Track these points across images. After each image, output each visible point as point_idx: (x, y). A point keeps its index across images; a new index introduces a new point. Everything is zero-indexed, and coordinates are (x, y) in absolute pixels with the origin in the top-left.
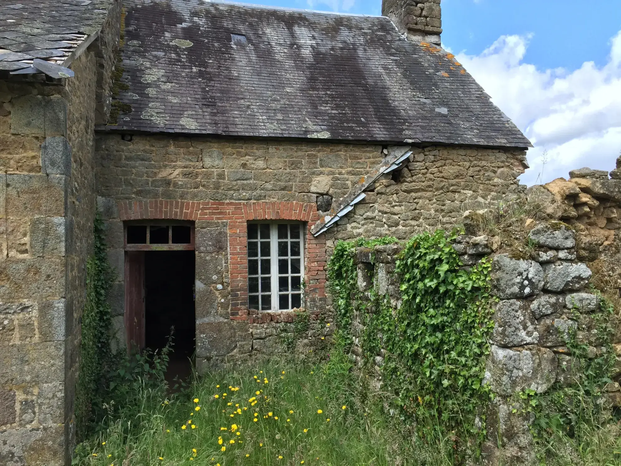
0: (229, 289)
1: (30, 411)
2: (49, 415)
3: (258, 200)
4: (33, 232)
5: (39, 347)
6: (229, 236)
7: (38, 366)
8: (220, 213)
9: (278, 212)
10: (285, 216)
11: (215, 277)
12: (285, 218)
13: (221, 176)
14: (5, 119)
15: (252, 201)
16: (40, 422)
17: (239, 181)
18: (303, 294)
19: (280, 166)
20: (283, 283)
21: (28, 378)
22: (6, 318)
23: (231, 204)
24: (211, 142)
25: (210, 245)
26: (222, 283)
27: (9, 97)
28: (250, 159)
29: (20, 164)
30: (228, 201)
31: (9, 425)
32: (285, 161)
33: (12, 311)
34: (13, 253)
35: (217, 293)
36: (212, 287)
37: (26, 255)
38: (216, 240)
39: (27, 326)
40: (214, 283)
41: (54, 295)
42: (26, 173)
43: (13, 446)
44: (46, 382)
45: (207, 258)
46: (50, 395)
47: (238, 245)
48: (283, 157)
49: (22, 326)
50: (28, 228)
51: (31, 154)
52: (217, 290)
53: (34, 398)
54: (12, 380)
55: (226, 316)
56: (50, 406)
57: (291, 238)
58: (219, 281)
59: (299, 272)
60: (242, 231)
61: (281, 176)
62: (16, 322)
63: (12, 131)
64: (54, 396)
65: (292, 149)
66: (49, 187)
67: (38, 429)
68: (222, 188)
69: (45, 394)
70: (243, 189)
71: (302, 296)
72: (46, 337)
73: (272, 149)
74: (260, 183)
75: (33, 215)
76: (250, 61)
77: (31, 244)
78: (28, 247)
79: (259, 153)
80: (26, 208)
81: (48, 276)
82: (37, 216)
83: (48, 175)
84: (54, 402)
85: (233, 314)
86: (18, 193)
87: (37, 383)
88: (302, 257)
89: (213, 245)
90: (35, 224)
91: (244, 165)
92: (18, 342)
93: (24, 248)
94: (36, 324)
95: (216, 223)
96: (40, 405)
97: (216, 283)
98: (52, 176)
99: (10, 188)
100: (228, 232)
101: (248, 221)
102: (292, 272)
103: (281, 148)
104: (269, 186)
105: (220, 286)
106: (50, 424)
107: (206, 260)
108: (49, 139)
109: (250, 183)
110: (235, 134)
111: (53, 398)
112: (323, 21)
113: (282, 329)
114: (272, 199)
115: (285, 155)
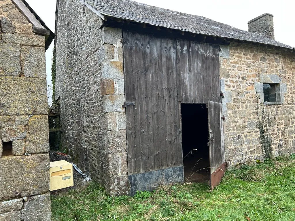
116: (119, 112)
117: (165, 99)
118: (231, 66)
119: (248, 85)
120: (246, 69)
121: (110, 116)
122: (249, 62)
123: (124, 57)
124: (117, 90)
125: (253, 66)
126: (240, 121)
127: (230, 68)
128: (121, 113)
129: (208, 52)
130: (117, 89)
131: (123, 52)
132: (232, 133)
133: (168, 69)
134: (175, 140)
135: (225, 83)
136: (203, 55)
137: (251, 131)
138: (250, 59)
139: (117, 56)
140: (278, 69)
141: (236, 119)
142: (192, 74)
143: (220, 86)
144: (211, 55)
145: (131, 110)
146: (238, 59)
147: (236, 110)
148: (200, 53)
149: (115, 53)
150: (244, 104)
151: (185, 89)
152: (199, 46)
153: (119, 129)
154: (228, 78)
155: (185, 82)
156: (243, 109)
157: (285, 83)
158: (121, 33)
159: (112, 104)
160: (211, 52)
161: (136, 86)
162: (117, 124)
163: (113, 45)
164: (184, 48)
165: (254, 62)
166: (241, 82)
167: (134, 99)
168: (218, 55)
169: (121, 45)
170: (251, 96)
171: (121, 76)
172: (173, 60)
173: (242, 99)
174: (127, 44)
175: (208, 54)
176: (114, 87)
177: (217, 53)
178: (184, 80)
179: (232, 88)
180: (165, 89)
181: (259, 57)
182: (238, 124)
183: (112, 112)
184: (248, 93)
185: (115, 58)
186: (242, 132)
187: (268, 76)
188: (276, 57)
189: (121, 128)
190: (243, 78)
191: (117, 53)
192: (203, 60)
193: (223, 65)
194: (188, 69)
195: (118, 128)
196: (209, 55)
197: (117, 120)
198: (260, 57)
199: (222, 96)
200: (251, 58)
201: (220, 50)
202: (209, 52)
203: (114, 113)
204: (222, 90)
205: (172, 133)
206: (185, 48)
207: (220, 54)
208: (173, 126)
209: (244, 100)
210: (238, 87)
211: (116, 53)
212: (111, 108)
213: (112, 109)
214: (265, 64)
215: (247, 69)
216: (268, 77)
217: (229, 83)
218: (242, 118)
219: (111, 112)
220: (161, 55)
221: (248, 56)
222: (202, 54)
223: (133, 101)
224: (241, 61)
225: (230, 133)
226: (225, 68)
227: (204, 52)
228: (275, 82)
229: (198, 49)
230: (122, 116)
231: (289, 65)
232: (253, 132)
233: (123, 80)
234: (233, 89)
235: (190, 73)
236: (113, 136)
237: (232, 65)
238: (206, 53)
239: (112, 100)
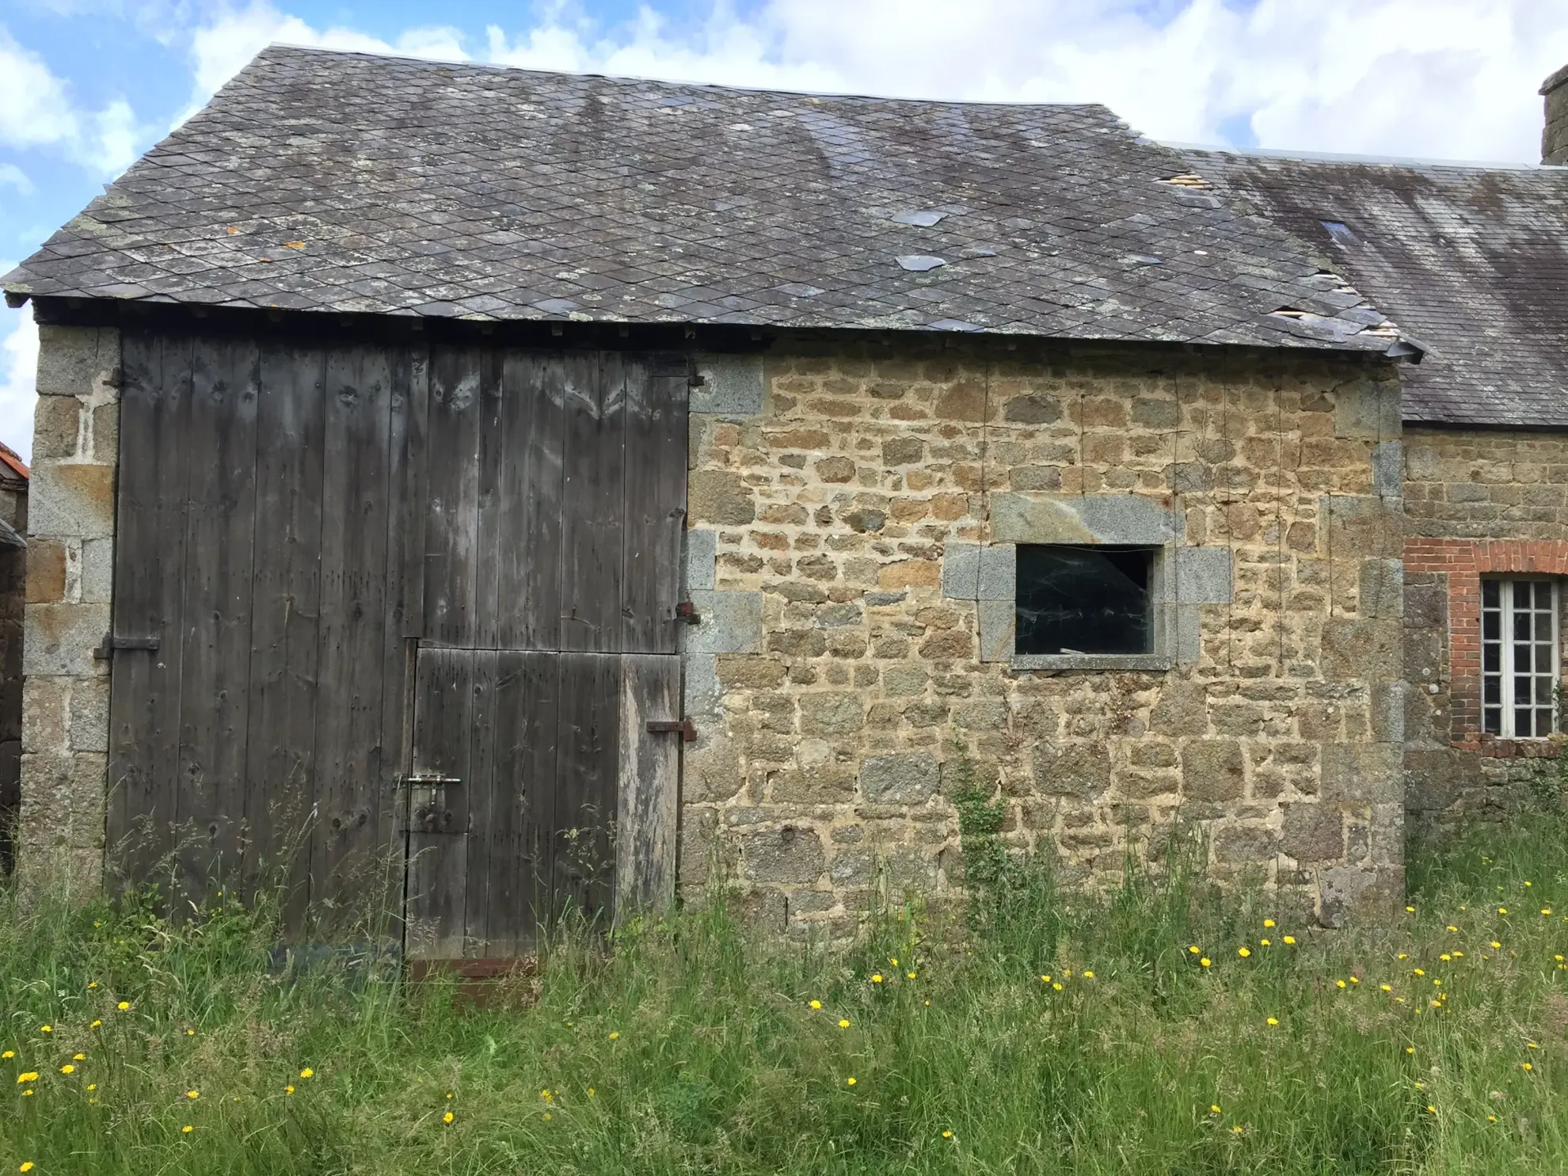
0: (1449, 692)
1: (1361, 842)
2: (1385, 851)
3: (1497, 537)
4: (1362, 580)
5: (1371, 749)
6: (1451, 600)
7: (1370, 778)
8: (1436, 559)
9: (1531, 559)
10: (1544, 567)
11: (1426, 671)
12: (1544, 570)
13: (1436, 493)
14: (1329, 415)
15: (1488, 539)
16: (1374, 860)
17: (1466, 503)
18: (1557, 710)
19: (1536, 478)
20: (1522, 687)
21: (1358, 794)
22: (1331, 704)
23: (1454, 543)
24: (1422, 434)
25: (1419, 615)
26: (1438, 682)
27: (1333, 384)
28: (1484, 464)
29: (1346, 482)
30: (1447, 538)
31: (1333, 860)
32: (1545, 469)
33: (1338, 695)
34: (1338, 611)
35: (1429, 699)
36: (1421, 689)
37: (1354, 614)
38: (1430, 605)
39: (1355, 718)
40: (1424, 681)
41: (1389, 674)
42: (1354, 494)
43: (1340, 891)
44: (1382, 802)
45: (1415, 637)
46: (1387, 822)
47: (1465, 615)
48: (1541, 461)
49: (1349, 717)
50: (1357, 575)
51: (1360, 466)
52: (1430, 693)
53: (1367, 823)
54: (1338, 795)
55: (1443, 741)
56: (1386, 837)
57: (1537, 607)
58: (1433, 679)
59: (1549, 670)
60: (1471, 592)
61: (1538, 495)
62: (1343, 711)
63: (1337, 434)
64: (1392, 823)
65: (1555, 447)
66: (1382, 516)
67: (1371, 870)
68: (1438, 515)
69: (1380, 819)
70: (1473, 517)
71: (1555, 714)
72: (1381, 735)
73: (1522, 445)
74: (1499, 506)
75: (1362, 557)
76: (1387, 276)
77: (1361, 598)
78: (1356, 602)
79: (1499, 453)
80: (1354, 545)
81: (1382, 646)
82: (1367, 558)
83: (1382, 497)
84: (1393, 832)
85: (1456, 738)
86: (1344, 522)
87: (1369, 802)
88: (1555, 642)
89: (1424, 615)
90: (1365, 568)
91: (1475, 475)
92: (1345, 741)
93: (1350, 603)
94: (1368, 715)
95: (1428, 577)
96: (1374, 835)
97: (1429, 682)
98: (1387, 499)
99: (1334, 516)
100: (1449, 592)
101: (1481, 574)
102: (1538, 670)
103: (1537, 443)
104: (1516, 512)
105: (1434, 688)
106: (1387, 863)
107: (1413, 641)
108: (1383, 444)
109: (1485, 507)
110: (1467, 421)
111: (1390, 826)
112: (1459, 183)
113: (1538, 769)
114: (1522, 537)
115: (1544, 458)
116: (79, 678)
117: (323, 626)
118: (774, 459)
119: (887, 560)
120: (884, 468)
121: (36, 694)
122: (906, 435)
123: (123, 444)
124: (78, 585)
125: (937, 452)
126: (812, 753)
127: (758, 470)
128: (86, 684)
129: (612, 396)
130: (75, 581)
131: (119, 425)
132: (744, 811)
133: (355, 487)
134: (363, 817)
135: (721, 548)
136: (582, 411)
137: (894, 809)
138: (922, 415)
139: (91, 443)
140: (1157, 463)
141: (782, 741)
142: (504, 505)
143: (683, 562)
144: (636, 409)
145: (138, 670)
146: (825, 417)
147: (787, 688)
148: (558, 401)
149: (82, 431)
150: (851, 661)
151: (452, 581)
152: (557, 369)
153: (71, 748)
154: (741, 522)
155: (455, 544)
156: (841, 688)
157: (1215, 543)
158: (114, 346)
159: (47, 641)
160: (635, 390)
161: (169, 567)
162: (67, 727)
163: (73, 396)
164: (461, 386)
165: (949, 432)
166: (842, 544)
167: (157, 624)
168: (685, 406)
169: (110, 395)
170: (910, 619)
171: (100, 526)
172: (385, 445)
173: (838, 634)
174: (142, 389)
175: (615, 402)
176: (64, 571)
177: (680, 396)
178: (447, 538)
179: (766, 575)
180: (329, 580)
181: (998, 401)
182: (789, 766)
183: (47, 678)
184: (884, 601)
185: (79, 451)
186: (820, 808)
187: (1063, 506)
188: (1145, 394)
189: (85, 747)
190: (857, 522)
191: (90, 429)
192: (576, 435)
193: (713, 455)
194: (475, 484)
195: (67, 743)
196: (622, 410)
197: (68, 709)
198: (1003, 399)
199: (688, 616)
200: (929, 412)
201: (698, 382)
202: (624, 395)
203: (57, 680)
204: (691, 583)
205: (350, 784)
206: (468, 386)
207: (698, 396)
208: (362, 754)
209: (854, 640)
210: (819, 568)
211: (86, 428)
212: (43, 658)
213: (48, 663)
214: (1043, 439)
215: (892, 469)
216: (1059, 513)
217: (747, 549)
218: (824, 735)
219: (42, 678)
220: (321, 428)
221: (910, 399)
222: (574, 406)
223: (153, 630)
224: (847, 428)
225: (729, 811)
226: (733, 470)
227: (586, 397)
228: (1126, 542)
229: (552, 385)
230: (90, 695)
231: (1266, 435)
232: (903, 816)
233: (108, 544)
234: (778, 580)
235: (488, 504)
236: (42, 777)
237: (776, 454)
238: (600, 401)
239: (49, 625)
